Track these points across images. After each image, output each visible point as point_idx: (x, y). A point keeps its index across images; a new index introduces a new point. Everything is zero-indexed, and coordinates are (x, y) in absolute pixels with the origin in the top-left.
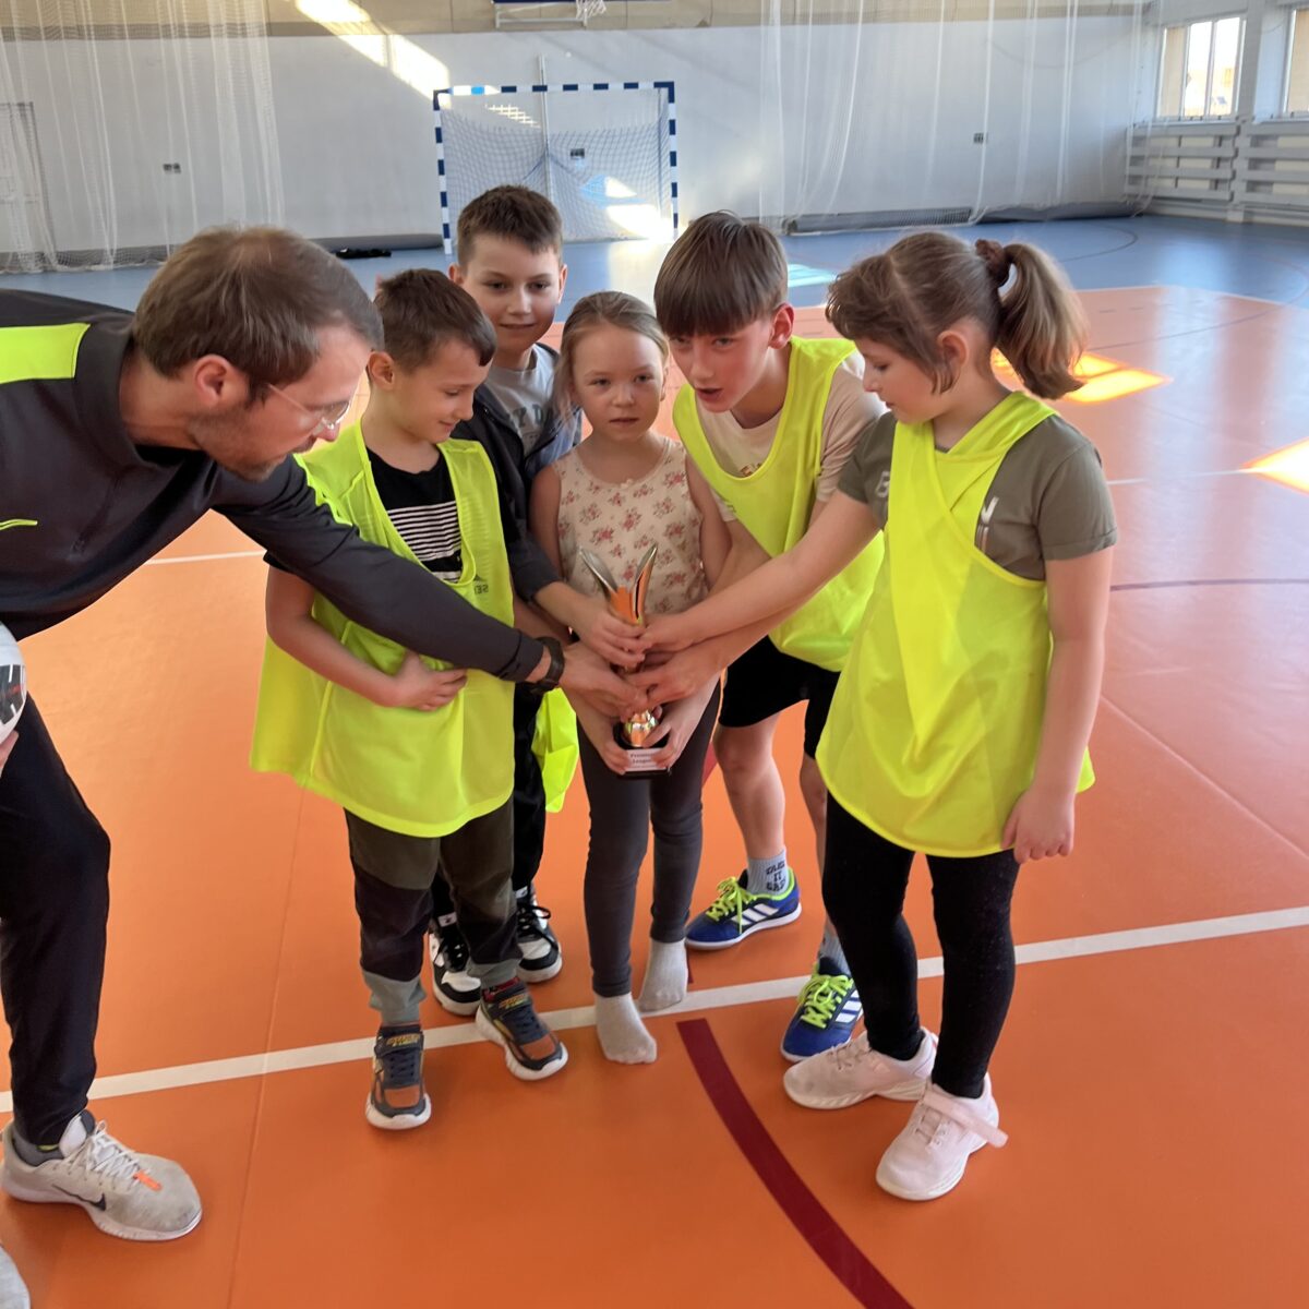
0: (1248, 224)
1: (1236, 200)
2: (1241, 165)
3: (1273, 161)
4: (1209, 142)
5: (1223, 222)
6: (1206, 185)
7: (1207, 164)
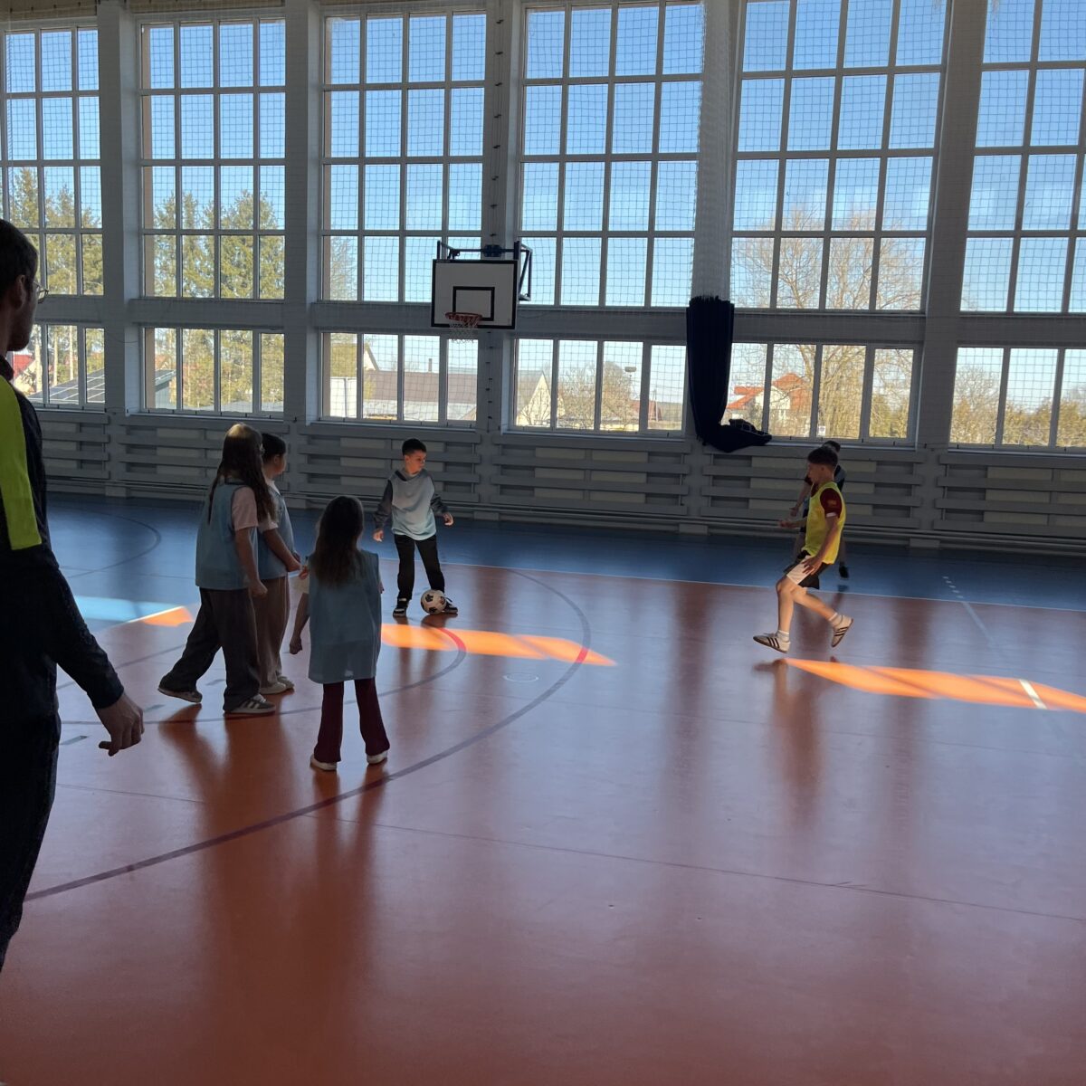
0: (129, 498)
1: (114, 479)
2: (116, 450)
3: (154, 447)
4: (72, 428)
5: (103, 496)
6: (74, 465)
7: (73, 447)
